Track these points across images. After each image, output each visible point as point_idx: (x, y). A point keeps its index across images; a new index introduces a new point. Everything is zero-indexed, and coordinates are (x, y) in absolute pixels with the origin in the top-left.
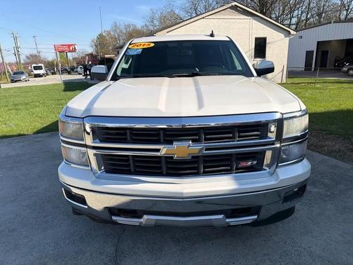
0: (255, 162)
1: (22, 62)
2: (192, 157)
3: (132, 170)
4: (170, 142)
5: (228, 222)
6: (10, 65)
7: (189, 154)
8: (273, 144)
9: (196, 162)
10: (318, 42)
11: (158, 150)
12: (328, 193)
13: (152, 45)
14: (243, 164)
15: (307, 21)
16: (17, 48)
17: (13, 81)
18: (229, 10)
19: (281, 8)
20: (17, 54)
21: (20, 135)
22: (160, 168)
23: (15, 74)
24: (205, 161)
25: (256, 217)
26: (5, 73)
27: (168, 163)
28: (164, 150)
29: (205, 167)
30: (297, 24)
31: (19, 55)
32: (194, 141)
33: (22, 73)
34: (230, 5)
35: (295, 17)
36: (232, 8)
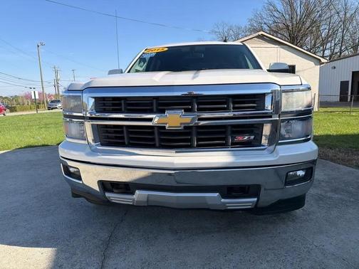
0: (252, 137)
1: (61, 93)
2: (185, 127)
3: (126, 143)
4: (162, 111)
5: (224, 203)
6: (50, 96)
7: (181, 124)
8: (271, 117)
9: (189, 134)
10: (353, 72)
11: (150, 120)
12: (352, 199)
13: (166, 49)
14: (239, 138)
15: (341, 53)
16: (57, 80)
17: (49, 109)
18: (256, 39)
19: (313, 42)
20: (57, 86)
21: (43, 146)
22: (153, 140)
23: (52, 102)
24: (199, 133)
25: (256, 199)
26: (43, 103)
27: (161, 134)
28: (156, 119)
29: (198, 140)
30: (331, 56)
31: (58, 87)
32: (186, 110)
33: (59, 101)
34: (257, 34)
35: (328, 49)
36: (258, 37)
